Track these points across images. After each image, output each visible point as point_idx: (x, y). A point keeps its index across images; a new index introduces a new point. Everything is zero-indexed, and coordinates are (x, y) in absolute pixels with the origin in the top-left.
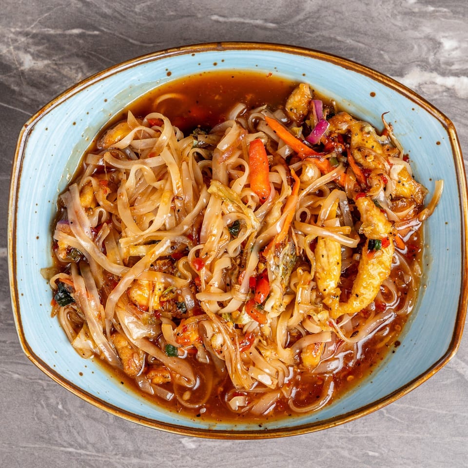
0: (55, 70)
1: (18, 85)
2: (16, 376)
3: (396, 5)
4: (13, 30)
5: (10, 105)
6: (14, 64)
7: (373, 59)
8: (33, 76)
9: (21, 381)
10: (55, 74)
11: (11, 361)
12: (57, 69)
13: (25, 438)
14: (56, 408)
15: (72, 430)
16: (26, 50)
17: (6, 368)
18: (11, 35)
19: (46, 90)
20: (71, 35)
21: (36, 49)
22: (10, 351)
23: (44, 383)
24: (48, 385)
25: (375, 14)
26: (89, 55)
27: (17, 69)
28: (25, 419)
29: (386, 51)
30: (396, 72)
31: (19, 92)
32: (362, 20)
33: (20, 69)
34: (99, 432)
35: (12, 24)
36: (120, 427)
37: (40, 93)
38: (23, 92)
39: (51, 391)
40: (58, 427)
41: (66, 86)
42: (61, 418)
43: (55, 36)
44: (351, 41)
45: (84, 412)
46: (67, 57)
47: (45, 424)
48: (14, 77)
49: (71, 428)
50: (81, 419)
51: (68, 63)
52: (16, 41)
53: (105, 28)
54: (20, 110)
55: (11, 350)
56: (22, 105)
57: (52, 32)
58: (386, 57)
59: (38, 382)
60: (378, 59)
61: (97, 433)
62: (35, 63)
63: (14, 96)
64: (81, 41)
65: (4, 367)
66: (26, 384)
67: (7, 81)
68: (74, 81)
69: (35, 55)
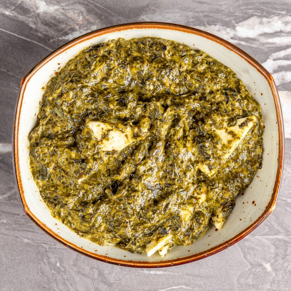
0: (62, 13)
1: (35, 23)
2: (26, 240)
5: (28, 38)
6: (32, 8)
9: (30, 245)
11: (23, 229)
12: (64, 12)
13: (31, 287)
14: (55, 265)
15: (67, 282)
17: (19, 234)
19: (55, 28)
22: (22, 221)
23: (47, 247)
24: (50, 248)
26: (88, 3)
27: (34, 12)
28: (31, 273)
31: (35, 29)
33: (36, 12)
34: (87, 284)
36: (102, 281)
37: (51, 30)
38: (38, 29)
39: (52, 253)
40: (56, 280)
41: (71, 26)
42: (59, 273)
45: (76, 269)
46: (72, 4)
47: (47, 277)
48: (32, 17)
49: (66, 281)
50: (74, 274)
51: (72, 9)
54: (36, 42)
55: (23, 221)
56: (37, 38)
59: (42, 246)
61: (85, 285)
62: (48, 8)
65: (17, 234)
66: (34, 246)
67: (26, 20)
68: (76, 22)
69: (48, 2)
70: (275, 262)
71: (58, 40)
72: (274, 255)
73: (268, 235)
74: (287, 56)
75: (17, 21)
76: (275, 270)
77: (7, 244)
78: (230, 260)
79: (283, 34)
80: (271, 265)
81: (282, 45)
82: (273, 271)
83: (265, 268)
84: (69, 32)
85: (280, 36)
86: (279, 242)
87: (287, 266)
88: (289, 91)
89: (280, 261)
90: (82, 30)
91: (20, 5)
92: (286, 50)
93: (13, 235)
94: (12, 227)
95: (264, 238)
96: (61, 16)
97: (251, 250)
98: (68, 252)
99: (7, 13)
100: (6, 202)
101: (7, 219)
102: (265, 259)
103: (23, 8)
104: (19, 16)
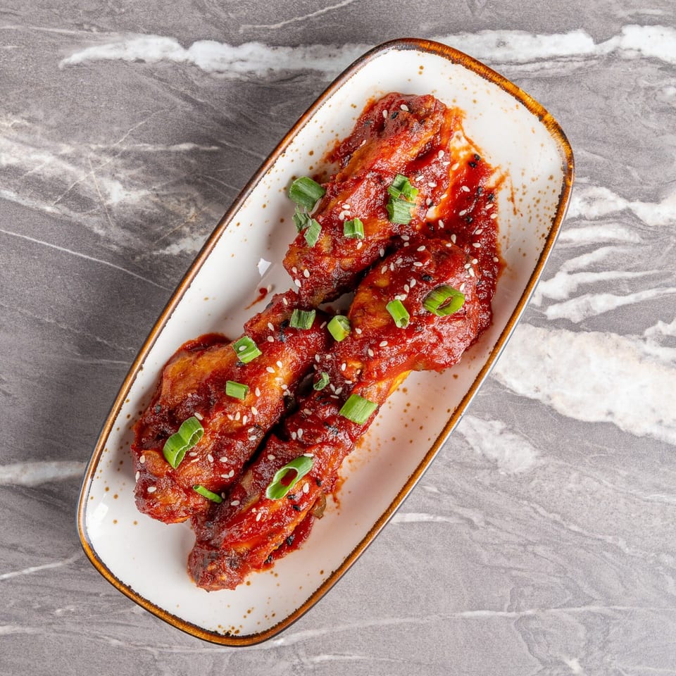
0: (156, 203)
1: (104, 227)
2: (114, 642)
3: (647, 99)
4: (94, 147)
5: (92, 256)
6: (96, 196)
7: (615, 178)
8: (124, 213)
9: (123, 649)
10: (156, 210)
11: (107, 621)
12: (160, 202)
16: (114, 175)
17: (101, 632)
18: (92, 155)
19: (143, 233)
20: (177, 153)
21: (127, 174)
22: (104, 607)
23: (155, 652)
24: (161, 654)
25: (618, 113)
26: (205, 181)
27: (101, 203)
29: (634, 167)
30: (648, 195)
31: (106, 237)
32: (600, 120)
33: (105, 204)
35: (91, 137)
37: (135, 238)
38: (111, 237)
39: (165, 662)
41: (173, 228)
43: (155, 154)
44: (584, 152)
46: (173, 185)
48: (97, 215)
51: (174, 194)
52: (99, 162)
53: (228, 141)
54: (108, 263)
55: (107, 605)
56: (109, 255)
57: (150, 148)
58: (635, 174)
59: (146, 650)
60: (622, 178)
62: (126, 195)
63: (98, 244)
64: (193, 161)
65: (97, 630)
66: (130, 653)
67: (87, 221)
68: (184, 220)
69: (127, 183)
70: (587, 656)
71: (151, 256)
72: (584, 643)
73: (572, 606)
74: (595, 264)
75: (70, 223)
76: (588, 670)
77: (80, 652)
78: (503, 657)
79: (584, 222)
80: (580, 662)
81: (583, 244)
82: (584, 672)
83: (570, 669)
84: (171, 239)
85: (578, 226)
86: (592, 617)
87: (610, 663)
88: (600, 331)
89: (597, 654)
90: (195, 235)
91: (72, 192)
92: (591, 252)
93: (89, 633)
94: (87, 618)
95: (564, 612)
96: (153, 209)
97: (542, 636)
98: (197, 659)
99: (49, 209)
100: (71, 571)
101: (76, 605)
102: (568, 652)
103: (79, 197)
104: (72, 213)
